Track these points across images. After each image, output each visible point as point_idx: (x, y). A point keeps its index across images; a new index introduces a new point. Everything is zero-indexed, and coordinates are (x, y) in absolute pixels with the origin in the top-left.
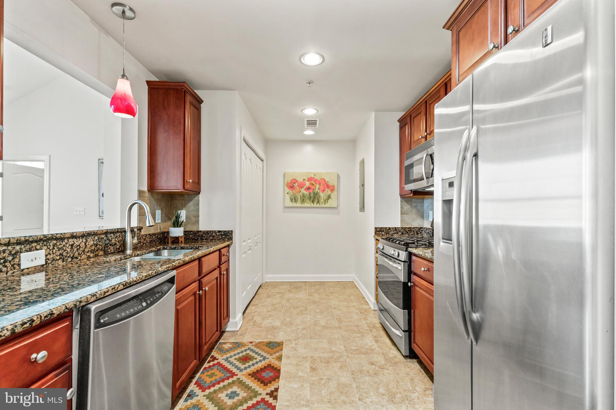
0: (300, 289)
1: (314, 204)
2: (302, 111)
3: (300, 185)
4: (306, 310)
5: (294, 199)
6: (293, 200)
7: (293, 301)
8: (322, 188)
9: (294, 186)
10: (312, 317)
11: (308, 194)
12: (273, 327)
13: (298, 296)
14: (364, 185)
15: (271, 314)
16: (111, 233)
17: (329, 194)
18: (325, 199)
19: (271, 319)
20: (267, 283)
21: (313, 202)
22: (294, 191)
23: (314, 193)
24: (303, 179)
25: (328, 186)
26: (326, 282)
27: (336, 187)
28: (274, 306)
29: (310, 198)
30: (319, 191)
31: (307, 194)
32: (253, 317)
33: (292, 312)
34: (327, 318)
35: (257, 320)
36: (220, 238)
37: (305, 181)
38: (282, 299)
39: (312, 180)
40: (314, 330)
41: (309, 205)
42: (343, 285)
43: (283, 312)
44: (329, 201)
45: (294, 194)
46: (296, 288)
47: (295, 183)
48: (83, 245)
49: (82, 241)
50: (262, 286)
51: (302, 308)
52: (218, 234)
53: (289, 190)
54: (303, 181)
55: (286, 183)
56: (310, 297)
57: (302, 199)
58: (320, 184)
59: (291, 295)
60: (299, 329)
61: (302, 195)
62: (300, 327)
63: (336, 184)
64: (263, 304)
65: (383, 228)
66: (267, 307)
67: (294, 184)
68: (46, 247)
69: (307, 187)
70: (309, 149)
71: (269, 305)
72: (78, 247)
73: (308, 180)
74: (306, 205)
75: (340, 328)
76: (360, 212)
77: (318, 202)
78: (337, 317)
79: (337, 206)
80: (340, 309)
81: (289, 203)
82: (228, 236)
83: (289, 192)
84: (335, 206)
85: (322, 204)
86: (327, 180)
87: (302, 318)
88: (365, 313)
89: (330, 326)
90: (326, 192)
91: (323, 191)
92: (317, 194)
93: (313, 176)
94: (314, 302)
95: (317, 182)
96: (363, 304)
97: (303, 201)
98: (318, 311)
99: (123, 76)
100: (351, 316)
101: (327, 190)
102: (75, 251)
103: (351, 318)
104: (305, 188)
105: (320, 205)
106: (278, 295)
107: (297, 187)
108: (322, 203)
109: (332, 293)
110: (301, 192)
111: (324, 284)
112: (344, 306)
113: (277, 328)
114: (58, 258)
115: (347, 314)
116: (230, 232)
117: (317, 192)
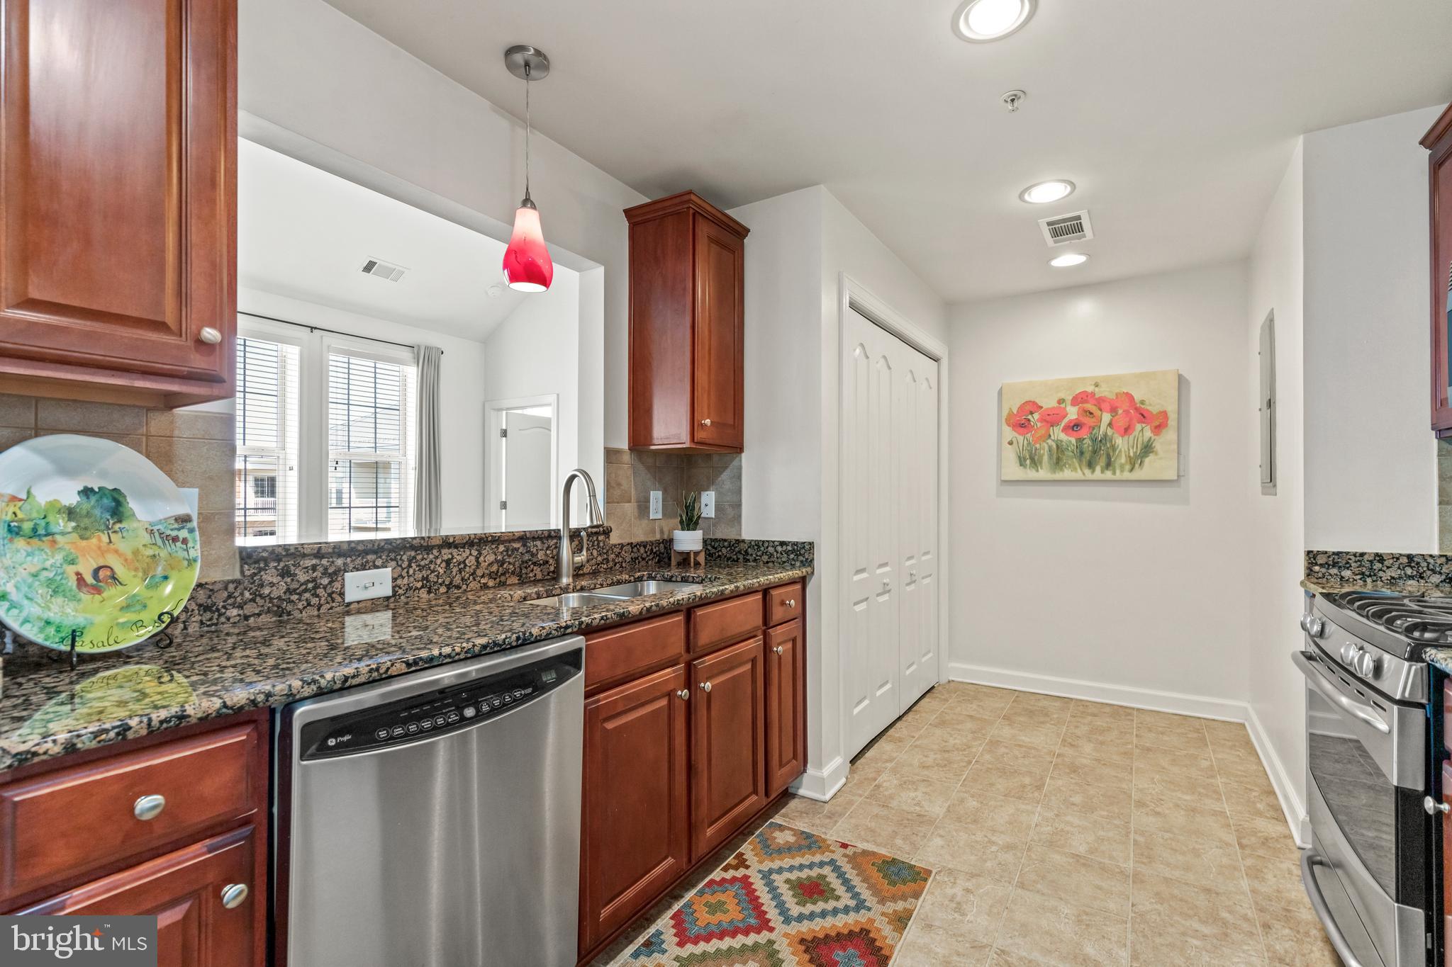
0: (1042, 719)
1: (1093, 471)
2: (1021, 196)
3: (1048, 418)
4: (1039, 788)
5: (1030, 459)
6: (1025, 460)
7: (1006, 751)
8: (1122, 423)
9: (1029, 420)
10: (1050, 815)
11: (1074, 441)
12: (919, 815)
13: (1027, 740)
14: (1274, 403)
15: (928, 777)
16: (534, 539)
17: (1146, 439)
18: (1132, 454)
19: (924, 790)
20: (952, 684)
21: (1091, 465)
22: (1029, 435)
23: (1094, 440)
24: (1057, 399)
25: (1143, 416)
26: (1138, 710)
27: (1173, 417)
28: (946, 755)
29: (1082, 453)
30: (1110, 432)
31: (1070, 442)
32: (879, 772)
33: (992, 785)
34: (1101, 833)
35: (885, 784)
36: (784, 559)
37: (1063, 405)
38: (975, 739)
39: (1087, 402)
40: (1043, 861)
41: (1078, 475)
42: (1197, 731)
43: (964, 777)
44: (1147, 460)
45: (1029, 444)
46: (1031, 713)
47: (1032, 413)
48: (471, 561)
49: (471, 554)
50: (934, 691)
51: (1027, 780)
52: (779, 549)
53: (1015, 434)
54: (1056, 405)
55: (1005, 413)
56: (1069, 751)
57: (1055, 456)
58: (1113, 410)
59: (1007, 732)
60: (993, 843)
61: (1055, 446)
62: (1001, 840)
63: (1171, 409)
64: (918, 743)
65: (1347, 553)
66: (926, 754)
67: (1030, 417)
68: (394, 563)
69: (1070, 421)
70: (1084, 309)
71: (935, 747)
72: (462, 566)
73: (1075, 401)
74: (1067, 474)
75: (1138, 879)
76: (1263, 494)
77: (1109, 465)
78: (1141, 839)
79: (1178, 476)
80: (1158, 814)
81: (1014, 471)
82: (801, 554)
83: (1014, 440)
84: (1171, 475)
85: (1122, 471)
86: (1137, 397)
87: (1018, 810)
88: (1261, 852)
89: (1101, 863)
90: (1136, 433)
91: (1127, 431)
92: (1104, 441)
93: (1090, 389)
94: (1074, 769)
95: (1104, 406)
96: (1260, 814)
97: (1058, 463)
98: (1077, 799)
99: (527, 202)
100: (1194, 849)
101: (1139, 427)
102: (454, 573)
103: (1196, 853)
104: (1063, 424)
105: (1114, 473)
106: (969, 725)
107: (1039, 424)
108: (1122, 467)
109: (1149, 750)
110: (1052, 437)
111: (1130, 714)
112: (1177, 806)
113: (931, 822)
114: (419, 585)
115: (1182, 838)
116: (807, 547)
117: (1106, 435)
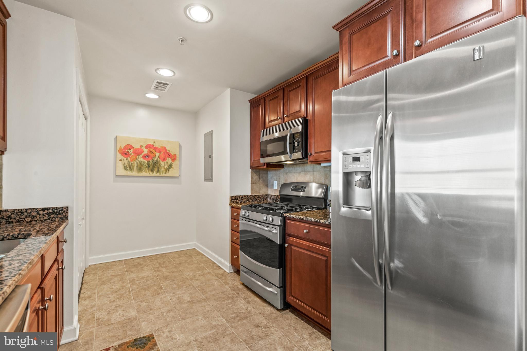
0: (141, 266)
1: (153, 173)
2: (156, 70)
3: (136, 152)
4: (161, 288)
5: (128, 167)
6: (127, 167)
7: (139, 282)
8: (162, 157)
9: (129, 152)
10: (171, 294)
11: (146, 162)
12: (128, 319)
13: (143, 275)
14: (213, 156)
15: (118, 304)
17: (170, 163)
18: (166, 168)
19: (121, 309)
20: (92, 266)
21: (152, 171)
22: (129, 158)
23: (153, 162)
24: (140, 145)
25: (169, 155)
26: (167, 253)
27: (178, 156)
28: (117, 293)
29: (149, 166)
30: (159, 159)
31: (145, 162)
32: (93, 314)
33: (145, 295)
34: (189, 292)
35: (101, 317)
36: (45, 218)
37: (142, 148)
38: (123, 283)
39: (151, 148)
40: (182, 309)
41: (148, 174)
42: (186, 254)
43: (132, 297)
44: (170, 170)
45: (129, 161)
46: (136, 266)
47: (130, 149)
50: (85, 271)
51: (155, 288)
52: (42, 212)
53: (123, 157)
54: (140, 147)
55: (118, 148)
56: (158, 273)
57: (139, 167)
58: (160, 152)
59: (133, 276)
60: (163, 312)
61: (139, 163)
62: (165, 310)
63: (177, 154)
64: (100, 294)
65: (238, 196)
66: (108, 297)
67: (129, 151)
69: (145, 154)
71: (109, 292)
73: (146, 147)
74: (143, 174)
75: (208, 299)
76: (205, 181)
77: (158, 171)
78: (199, 288)
79: (179, 175)
80: (197, 280)
81: (121, 171)
82: (60, 214)
83: (122, 159)
84: (177, 175)
85: (163, 173)
86: (167, 149)
87: (161, 298)
88: (224, 278)
89: (196, 300)
90: (167, 161)
91: (164, 160)
92: (157, 163)
93: (152, 143)
94: (166, 278)
95: (157, 150)
96: (216, 269)
97: (140, 169)
98: (175, 286)
100: (212, 284)
101: (168, 159)
103: (213, 285)
104: (142, 155)
105: (160, 174)
106: (116, 279)
107: (133, 154)
108: (163, 172)
109: (180, 264)
110: (138, 160)
111: (166, 256)
112: (199, 275)
113: (135, 319)
115: (207, 283)
116: (65, 209)
117: (157, 161)
